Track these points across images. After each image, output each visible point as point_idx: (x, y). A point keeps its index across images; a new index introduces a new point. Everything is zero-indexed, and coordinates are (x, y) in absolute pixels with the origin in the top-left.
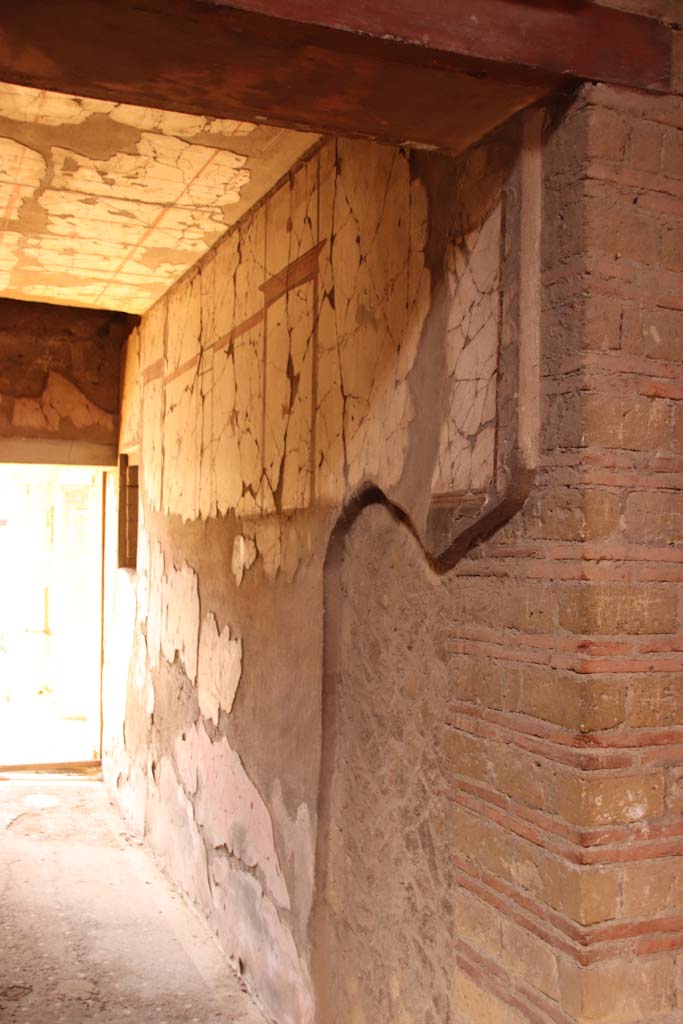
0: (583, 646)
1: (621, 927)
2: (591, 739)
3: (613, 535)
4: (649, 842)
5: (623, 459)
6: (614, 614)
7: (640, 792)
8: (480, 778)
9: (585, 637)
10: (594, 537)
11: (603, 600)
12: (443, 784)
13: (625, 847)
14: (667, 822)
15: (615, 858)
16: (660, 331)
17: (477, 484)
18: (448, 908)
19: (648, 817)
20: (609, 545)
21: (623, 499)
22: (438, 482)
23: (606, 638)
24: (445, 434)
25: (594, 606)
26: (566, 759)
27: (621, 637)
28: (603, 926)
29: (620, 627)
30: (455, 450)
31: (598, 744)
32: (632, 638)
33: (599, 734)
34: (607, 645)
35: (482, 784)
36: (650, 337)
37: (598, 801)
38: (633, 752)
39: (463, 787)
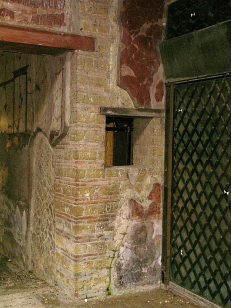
0: (76, 162)
1: (84, 217)
2: (77, 180)
3: (83, 140)
4: (90, 201)
5: (84, 125)
6: (83, 155)
7: (88, 191)
8: (60, 192)
9: (76, 160)
10: (78, 141)
11: (80, 153)
12: (53, 195)
13: (85, 201)
14: (94, 197)
15: (83, 204)
16: (93, 99)
17: (58, 129)
18: (54, 222)
19: (90, 196)
20: (82, 142)
21: (85, 133)
22: (51, 128)
23: (81, 160)
24: (53, 118)
25: (78, 154)
26: (74, 185)
27: (84, 160)
28: (80, 217)
29: (84, 158)
30: (55, 122)
31: (79, 181)
32: (87, 160)
33: (79, 179)
34: (81, 162)
35: (60, 193)
36: (91, 101)
37: (79, 192)
38: (87, 183)
39: (57, 195)
